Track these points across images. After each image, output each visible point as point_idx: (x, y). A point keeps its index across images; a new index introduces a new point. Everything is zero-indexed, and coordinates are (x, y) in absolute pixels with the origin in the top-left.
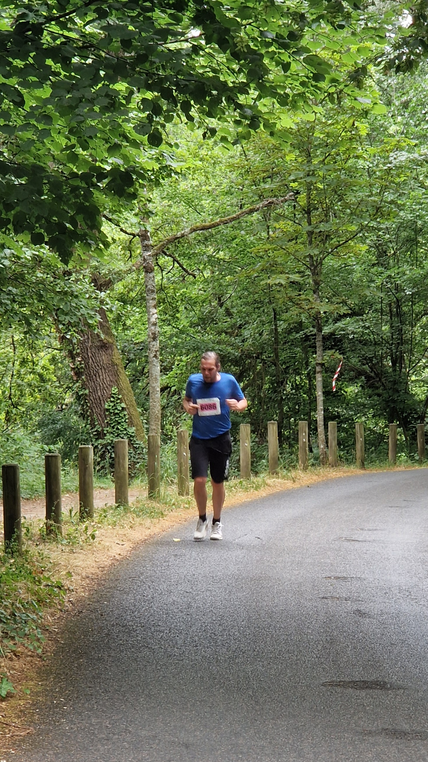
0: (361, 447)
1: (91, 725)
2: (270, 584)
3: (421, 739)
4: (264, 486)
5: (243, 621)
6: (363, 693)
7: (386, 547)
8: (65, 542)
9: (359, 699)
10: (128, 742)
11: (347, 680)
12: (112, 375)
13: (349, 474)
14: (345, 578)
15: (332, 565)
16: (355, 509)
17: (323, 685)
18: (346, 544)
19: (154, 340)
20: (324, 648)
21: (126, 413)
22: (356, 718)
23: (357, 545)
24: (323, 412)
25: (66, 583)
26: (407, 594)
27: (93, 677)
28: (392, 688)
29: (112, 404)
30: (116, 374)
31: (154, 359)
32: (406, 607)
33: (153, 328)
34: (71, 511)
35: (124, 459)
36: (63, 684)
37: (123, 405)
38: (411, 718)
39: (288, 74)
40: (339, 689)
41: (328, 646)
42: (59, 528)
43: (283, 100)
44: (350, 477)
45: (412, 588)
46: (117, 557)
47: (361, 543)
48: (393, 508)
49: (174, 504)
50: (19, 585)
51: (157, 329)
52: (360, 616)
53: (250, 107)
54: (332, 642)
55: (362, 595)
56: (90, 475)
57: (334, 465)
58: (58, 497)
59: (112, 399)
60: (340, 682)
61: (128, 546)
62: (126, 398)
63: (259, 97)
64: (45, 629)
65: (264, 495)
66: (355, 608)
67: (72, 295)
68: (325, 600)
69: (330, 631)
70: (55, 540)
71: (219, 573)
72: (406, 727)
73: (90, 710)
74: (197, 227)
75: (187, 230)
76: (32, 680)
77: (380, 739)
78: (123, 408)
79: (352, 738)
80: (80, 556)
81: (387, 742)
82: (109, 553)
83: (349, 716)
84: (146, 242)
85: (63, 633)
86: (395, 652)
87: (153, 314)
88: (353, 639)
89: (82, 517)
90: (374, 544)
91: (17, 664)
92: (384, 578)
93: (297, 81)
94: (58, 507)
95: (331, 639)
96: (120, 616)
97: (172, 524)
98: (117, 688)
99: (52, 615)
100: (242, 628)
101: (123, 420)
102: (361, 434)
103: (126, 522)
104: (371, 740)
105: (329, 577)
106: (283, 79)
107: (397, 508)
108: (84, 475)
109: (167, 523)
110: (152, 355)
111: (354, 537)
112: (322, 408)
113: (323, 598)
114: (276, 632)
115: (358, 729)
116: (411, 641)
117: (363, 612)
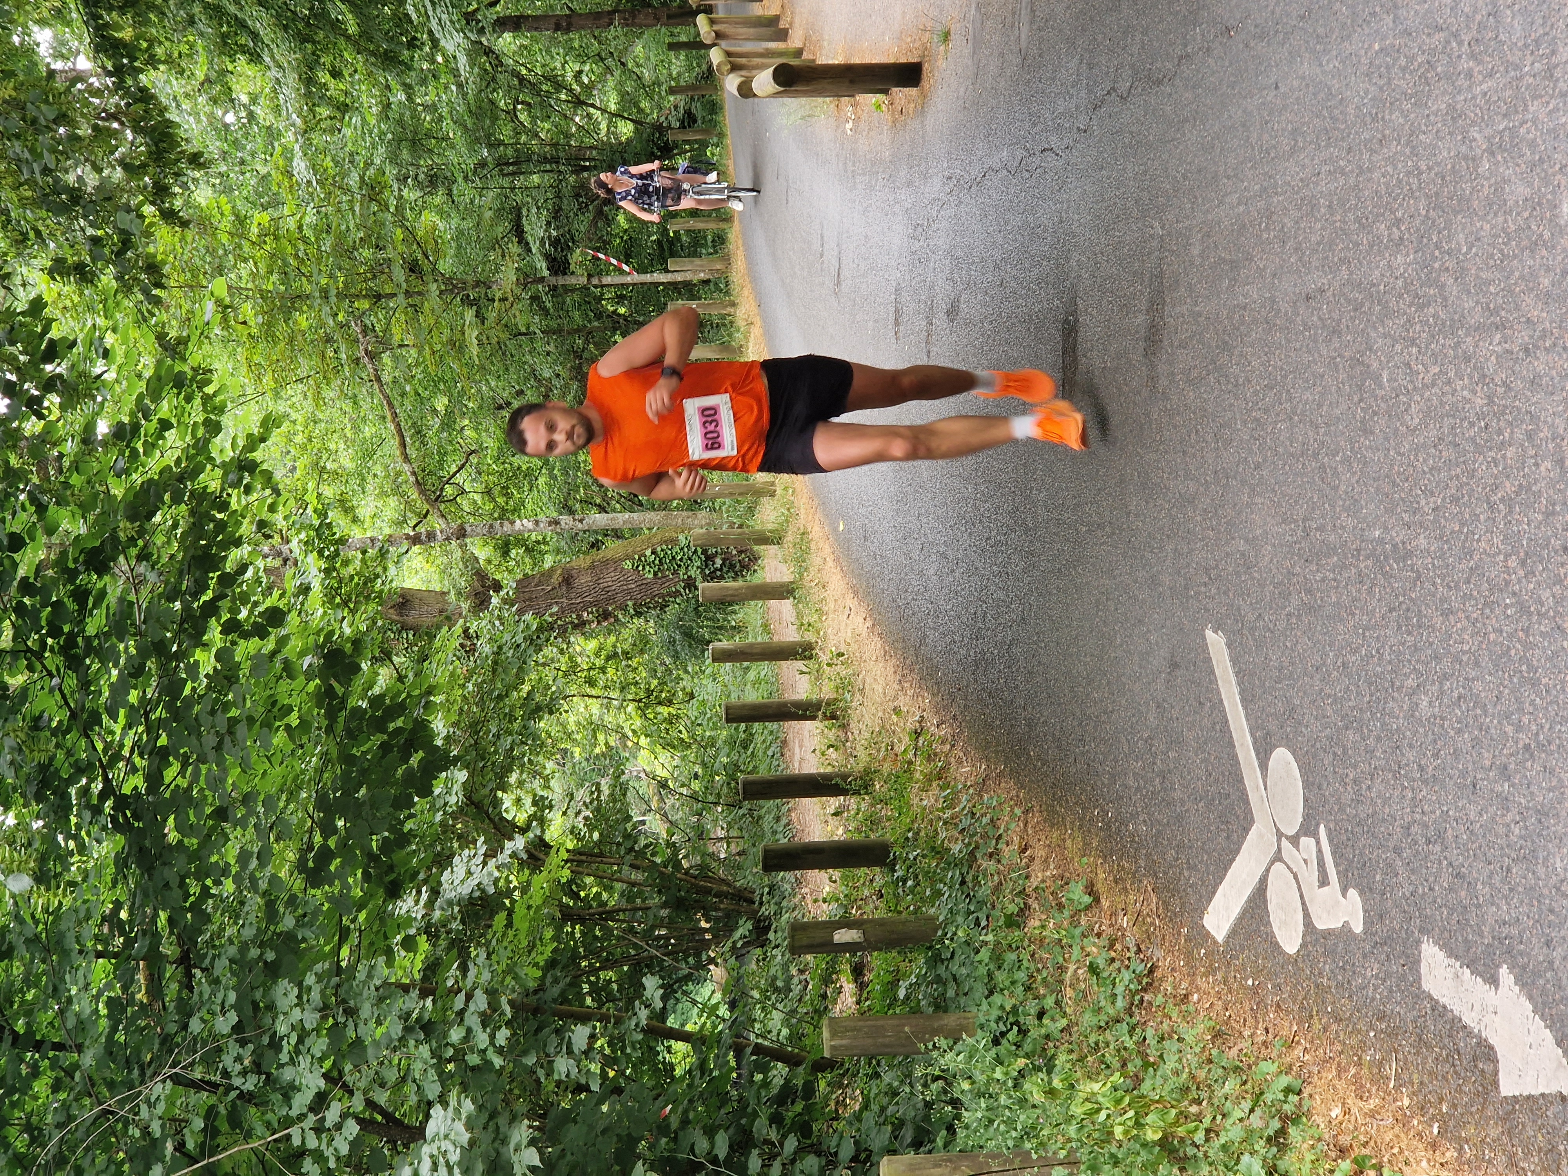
1: (1138, 789)
3: (1163, 305)
6: (1083, 360)
7: (848, 231)
8: (848, 696)
9: (1093, 371)
10: (1169, 749)
12: (607, 569)
13: (740, 242)
14: (898, 312)
15: (876, 321)
16: (791, 253)
18: (844, 287)
19: (559, 523)
21: (659, 549)
22: (1125, 389)
23: (845, 273)
25: (911, 723)
26: (920, 229)
27: (1059, 747)
28: (1074, 314)
29: (647, 568)
30: (606, 562)
31: (584, 522)
32: (942, 241)
33: (542, 525)
34: (802, 673)
35: (727, 588)
36: (1072, 800)
37: (648, 552)
38: (1125, 305)
39: (174, 421)
42: (828, 704)
43: (214, 428)
45: (910, 218)
46: (869, 624)
47: (843, 266)
49: (789, 509)
50: (916, 801)
51: (543, 519)
52: (957, 314)
53: (225, 474)
55: (923, 297)
56: (751, 645)
57: (728, 262)
58: (784, 705)
59: (641, 568)
61: (851, 602)
62: (639, 549)
63: (211, 459)
64: (982, 786)
66: (943, 316)
67: (498, 654)
70: (845, 710)
72: (1141, 319)
73: (1113, 778)
74: (403, 455)
75: (406, 468)
76: (1064, 840)
77: (1162, 368)
78: (652, 553)
79: (1160, 409)
80: (868, 681)
81: (1168, 360)
82: (864, 634)
84: (423, 537)
85: (988, 759)
87: (523, 525)
88: (995, 340)
89: (810, 657)
90: (844, 247)
91: (1040, 852)
92: (896, 254)
94: (798, 705)
96: (960, 662)
97: (817, 521)
98: (1075, 723)
99: (960, 762)
100: (979, 495)
101: (669, 552)
103: (816, 595)
104: (1163, 382)
106: (182, 427)
108: (752, 654)
109: (817, 528)
110: (580, 526)
111: (834, 271)
115: (1145, 393)
116: (998, 256)
117: (950, 306)
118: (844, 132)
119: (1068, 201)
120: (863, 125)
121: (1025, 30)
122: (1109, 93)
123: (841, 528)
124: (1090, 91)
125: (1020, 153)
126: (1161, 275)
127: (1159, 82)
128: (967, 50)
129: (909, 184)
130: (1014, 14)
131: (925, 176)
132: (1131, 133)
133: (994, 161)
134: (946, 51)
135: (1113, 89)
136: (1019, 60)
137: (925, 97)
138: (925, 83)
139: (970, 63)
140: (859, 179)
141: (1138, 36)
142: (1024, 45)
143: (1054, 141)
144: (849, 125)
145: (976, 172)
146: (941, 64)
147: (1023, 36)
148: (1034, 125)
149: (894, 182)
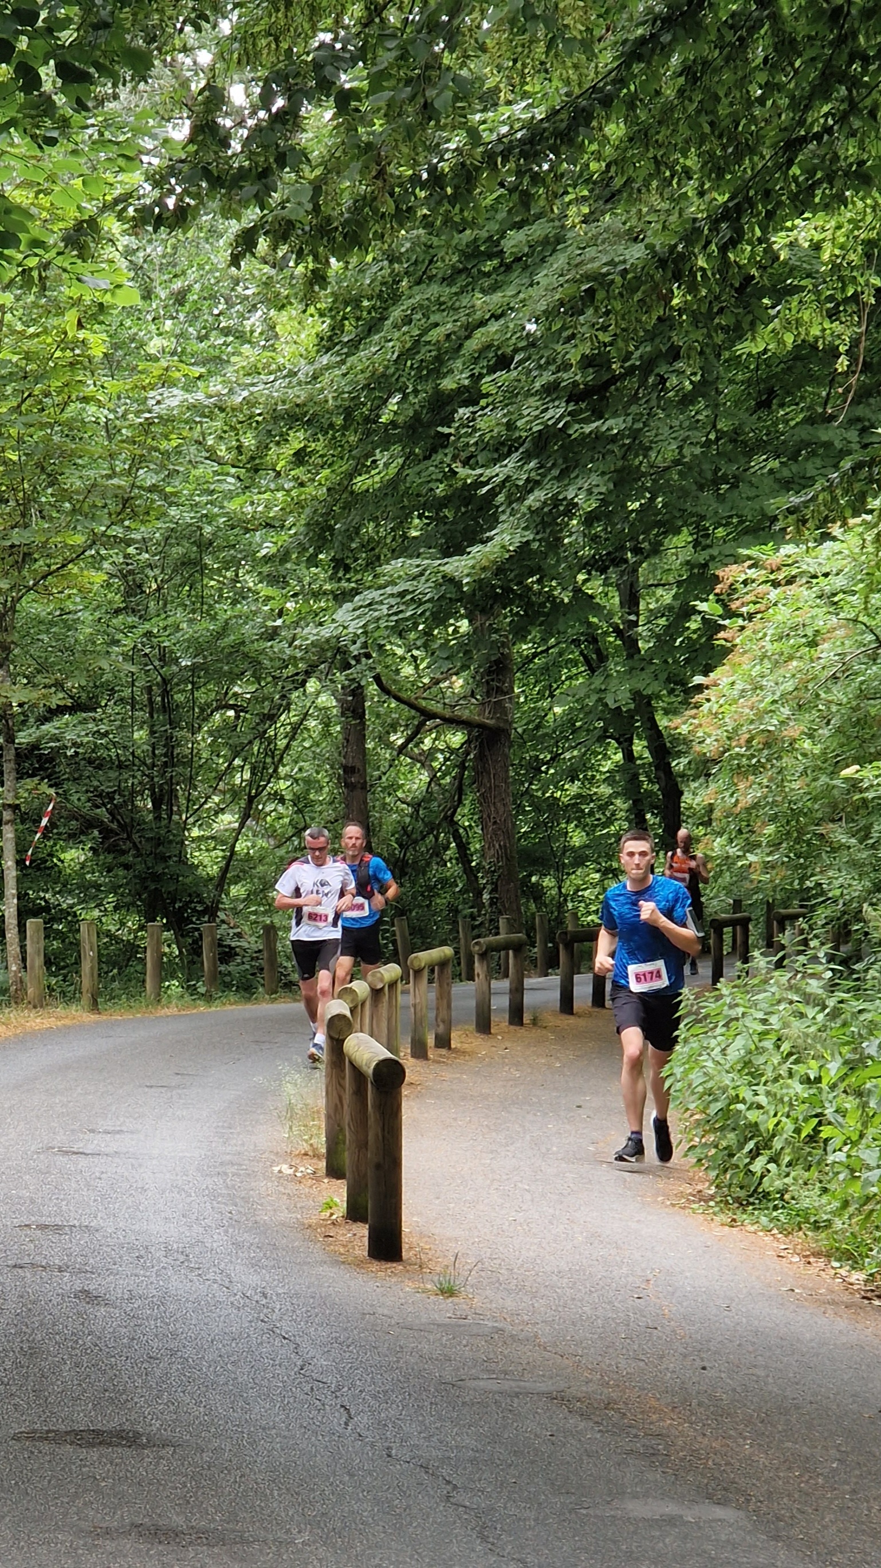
0: (92, 968)
3: (208, 1544)
6: (94, 1454)
7: (140, 1166)
9: (85, 1466)
11: (63, 1428)
13: (67, 1022)
14: (58, 1228)
15: (33, 1201)
16: (79, 1090)
17: (16, 1438)
18: (61, 1160)
22: (79, 1503)
23: (83, 1162)
24: (15, 901)
26: (182, 1258)
28: (151, 1444)
32: (177, 1283)
38: (188, 1502)
40: (45, 1447)
41: (24, 1361)
44: (69, 1027)
45: (192, 1246)
47: (90, 1159)
48: (154, 1090)
52: (89, 1303)
54: (33, 1352)
55: (91, 1261)
57: (38, 1004)
60: (48, 1431)
66: (78, 1286)
68: (20, 1271)
69: (29, 1331)
72: (178, 1520)
77: (127, 1544)
79: (72, 1542)
81: (140, 1551)
83: (66, 1500)
86: (158, 1372)
88: (73, 1348)
90: (117, 1160)
92: (137, 1227)
95: (30, 1348)
102: (90, 942)
104: (110, 1546)
105: (26, 1226)
107: (163, 1090)
111: (78, 1147)
112: (14, 892)
113: (15, 1266)
115: (83, 1524)
116: (188, 1352)
117: (95, 1294)
118: (273, 1163)
119: (293, 1437)
120: (291, 1185)
121: (493, 1386)
122: (448, 1482)
124: (445, 1460)
125: (330, 1380)
126: (244, 1541)
127: (484, 1539)
128: (438, 1318)
129: (238, 1245)
130: (505, 1373)
131: (255, 1265)
132: (408, 1506)
133: (308, 1350)
134: (425, 1291)
135: (455, 1487)
136: (449, 1378)
137: (358, 1265)
138: (375, 1266)
139: (423, 1320)
140: (219, 1181)
141: (533, 1515)
142: (471, 1384)
143: (362, 1420)
144: (287, 1170)
145: (286, 1326)
146: (409, 1286)
147: (482, 1383)
148: (375, 1397)
149: (232, 1226)
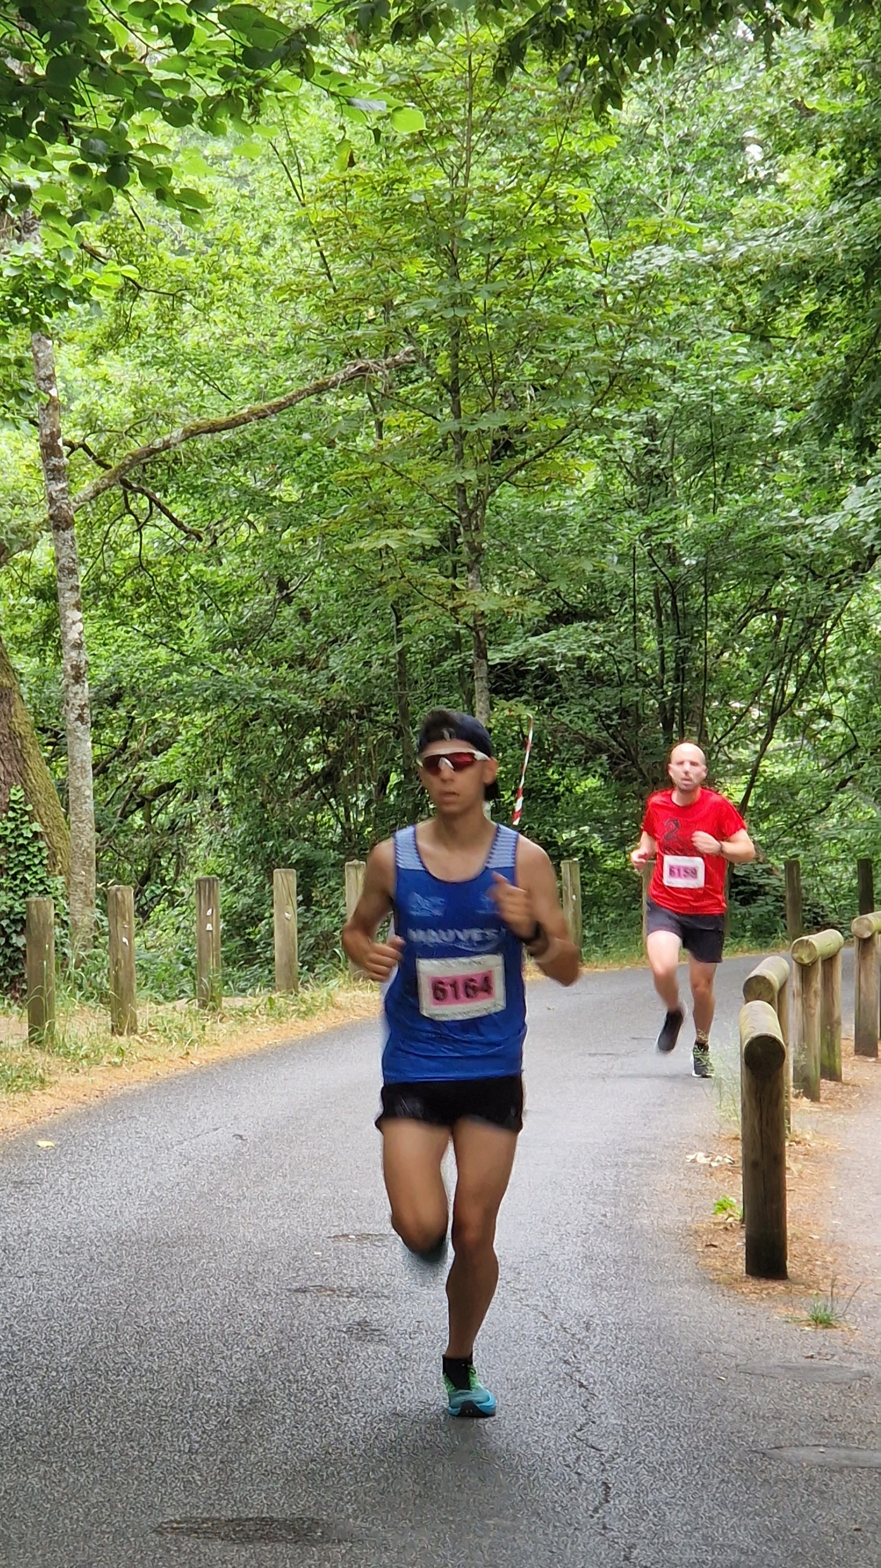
0: (575, 914)
2: (194, 1256)
4: (327, 1009)
5: (68, 1355)
6: (245, 1554)
11: (228, 1514)
12: (10, 760)
14: (380, 1238)
17: (159, 1531)
19: (77, 682)
20: (224, 1425)
21: (42, 844)
28: (326, 1539)
29: (11, 825)
30: (20, 757)
31: (79, 723)
33: (74, 654)
37: (36, 827)
39: (190, 51)
40: (190, 1543)
41: (233, 1418)
43: (180, 116)
48: (595, 1058)
49: (87, 1056)
51: (83, 657)
52: (358, 1339)
54: (252, 1408)
55: (397, 1282)
59: (11, 814)
60: (205, 1521)
62: (42, 812)
63: (129, 111)
65: (320, 1029)
66: (360, 1316)
68: (300, 1296)
69: (262, 1378)
71: (91, 1228)
74: (198, 427)
75: (177, 433)
78: (35, 834)
84: (58, 461)
87: (74, 623)
88: (305, 1402)
93: (211, 67)
95: (251, 1402)
97: (61, 1103)
100: (54, 1374)
101: (37, 861)
102: (573, 885)
105: (343, 1236)
106: (179, 64)
107: (605, 1058)
109: (49, 1103)
110: (73, 716)
113: (297, 1291)
114: (130, 1381)
117: (375, 1325)
118: (693, 1151)
120: (699, 1180)
121: (812, 1455)
123: (43, 1143)
125: (608, 1446)
128: (795, 1357)
129: (590, 1259)
130: (843, 1436)
131: (597, 1286)
133: (604, 1403)
134: (798, 1321)
136: (764, 1445)
137: (730, 1285)
138: (752, 1285)
139: (773, 1361)
140: (610, 1173)
142: (787, 1453)
143: (620, 1504)
144: (701, 1158)
145: (592, 1371)
146: (780, 1313)
147: (802, 1452)
148: (652, 1471)
149: (597, 1232)
